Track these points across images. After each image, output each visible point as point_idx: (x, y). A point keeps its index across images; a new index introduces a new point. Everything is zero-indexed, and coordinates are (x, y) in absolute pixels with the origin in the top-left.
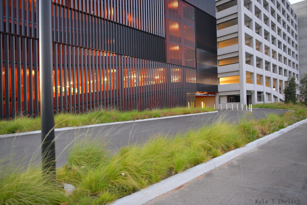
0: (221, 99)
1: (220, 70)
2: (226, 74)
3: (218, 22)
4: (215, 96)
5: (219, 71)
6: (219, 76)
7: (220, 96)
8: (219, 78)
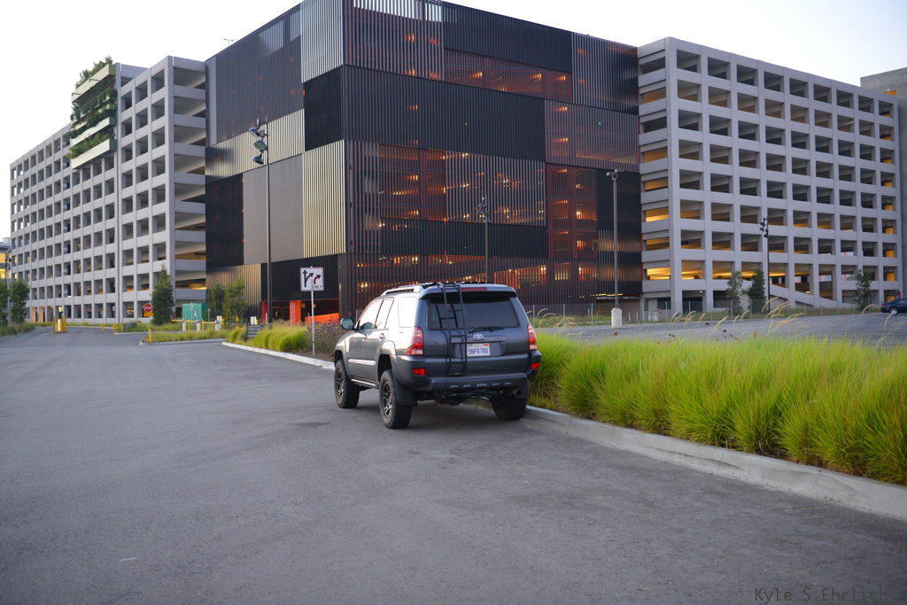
0: (650, 303)
1: (646, 256)
2: (655, 264)
3: (643, 179)
4: (638, 301)
5: (644, 259)
6: (644, 267)
7: (647, 300)
8: (646, 270)
